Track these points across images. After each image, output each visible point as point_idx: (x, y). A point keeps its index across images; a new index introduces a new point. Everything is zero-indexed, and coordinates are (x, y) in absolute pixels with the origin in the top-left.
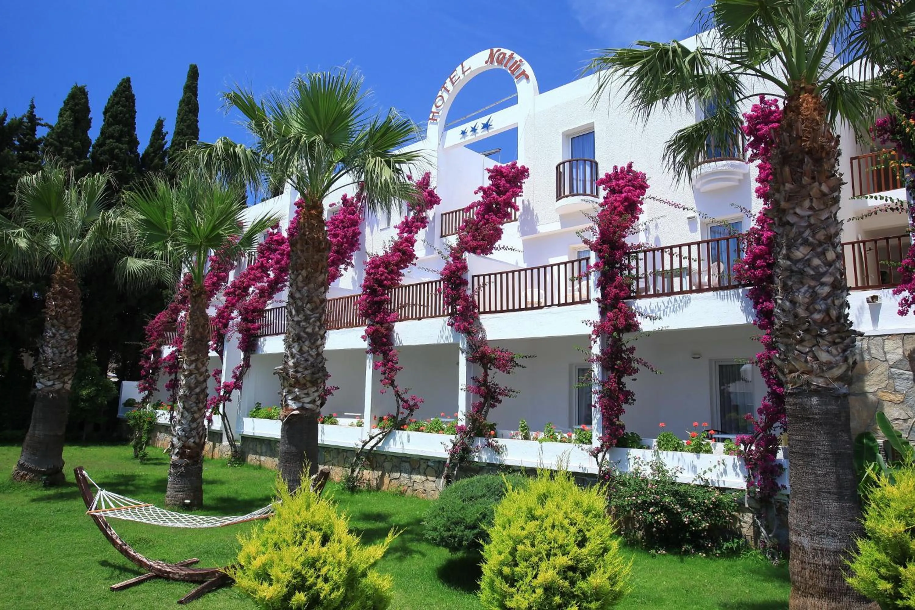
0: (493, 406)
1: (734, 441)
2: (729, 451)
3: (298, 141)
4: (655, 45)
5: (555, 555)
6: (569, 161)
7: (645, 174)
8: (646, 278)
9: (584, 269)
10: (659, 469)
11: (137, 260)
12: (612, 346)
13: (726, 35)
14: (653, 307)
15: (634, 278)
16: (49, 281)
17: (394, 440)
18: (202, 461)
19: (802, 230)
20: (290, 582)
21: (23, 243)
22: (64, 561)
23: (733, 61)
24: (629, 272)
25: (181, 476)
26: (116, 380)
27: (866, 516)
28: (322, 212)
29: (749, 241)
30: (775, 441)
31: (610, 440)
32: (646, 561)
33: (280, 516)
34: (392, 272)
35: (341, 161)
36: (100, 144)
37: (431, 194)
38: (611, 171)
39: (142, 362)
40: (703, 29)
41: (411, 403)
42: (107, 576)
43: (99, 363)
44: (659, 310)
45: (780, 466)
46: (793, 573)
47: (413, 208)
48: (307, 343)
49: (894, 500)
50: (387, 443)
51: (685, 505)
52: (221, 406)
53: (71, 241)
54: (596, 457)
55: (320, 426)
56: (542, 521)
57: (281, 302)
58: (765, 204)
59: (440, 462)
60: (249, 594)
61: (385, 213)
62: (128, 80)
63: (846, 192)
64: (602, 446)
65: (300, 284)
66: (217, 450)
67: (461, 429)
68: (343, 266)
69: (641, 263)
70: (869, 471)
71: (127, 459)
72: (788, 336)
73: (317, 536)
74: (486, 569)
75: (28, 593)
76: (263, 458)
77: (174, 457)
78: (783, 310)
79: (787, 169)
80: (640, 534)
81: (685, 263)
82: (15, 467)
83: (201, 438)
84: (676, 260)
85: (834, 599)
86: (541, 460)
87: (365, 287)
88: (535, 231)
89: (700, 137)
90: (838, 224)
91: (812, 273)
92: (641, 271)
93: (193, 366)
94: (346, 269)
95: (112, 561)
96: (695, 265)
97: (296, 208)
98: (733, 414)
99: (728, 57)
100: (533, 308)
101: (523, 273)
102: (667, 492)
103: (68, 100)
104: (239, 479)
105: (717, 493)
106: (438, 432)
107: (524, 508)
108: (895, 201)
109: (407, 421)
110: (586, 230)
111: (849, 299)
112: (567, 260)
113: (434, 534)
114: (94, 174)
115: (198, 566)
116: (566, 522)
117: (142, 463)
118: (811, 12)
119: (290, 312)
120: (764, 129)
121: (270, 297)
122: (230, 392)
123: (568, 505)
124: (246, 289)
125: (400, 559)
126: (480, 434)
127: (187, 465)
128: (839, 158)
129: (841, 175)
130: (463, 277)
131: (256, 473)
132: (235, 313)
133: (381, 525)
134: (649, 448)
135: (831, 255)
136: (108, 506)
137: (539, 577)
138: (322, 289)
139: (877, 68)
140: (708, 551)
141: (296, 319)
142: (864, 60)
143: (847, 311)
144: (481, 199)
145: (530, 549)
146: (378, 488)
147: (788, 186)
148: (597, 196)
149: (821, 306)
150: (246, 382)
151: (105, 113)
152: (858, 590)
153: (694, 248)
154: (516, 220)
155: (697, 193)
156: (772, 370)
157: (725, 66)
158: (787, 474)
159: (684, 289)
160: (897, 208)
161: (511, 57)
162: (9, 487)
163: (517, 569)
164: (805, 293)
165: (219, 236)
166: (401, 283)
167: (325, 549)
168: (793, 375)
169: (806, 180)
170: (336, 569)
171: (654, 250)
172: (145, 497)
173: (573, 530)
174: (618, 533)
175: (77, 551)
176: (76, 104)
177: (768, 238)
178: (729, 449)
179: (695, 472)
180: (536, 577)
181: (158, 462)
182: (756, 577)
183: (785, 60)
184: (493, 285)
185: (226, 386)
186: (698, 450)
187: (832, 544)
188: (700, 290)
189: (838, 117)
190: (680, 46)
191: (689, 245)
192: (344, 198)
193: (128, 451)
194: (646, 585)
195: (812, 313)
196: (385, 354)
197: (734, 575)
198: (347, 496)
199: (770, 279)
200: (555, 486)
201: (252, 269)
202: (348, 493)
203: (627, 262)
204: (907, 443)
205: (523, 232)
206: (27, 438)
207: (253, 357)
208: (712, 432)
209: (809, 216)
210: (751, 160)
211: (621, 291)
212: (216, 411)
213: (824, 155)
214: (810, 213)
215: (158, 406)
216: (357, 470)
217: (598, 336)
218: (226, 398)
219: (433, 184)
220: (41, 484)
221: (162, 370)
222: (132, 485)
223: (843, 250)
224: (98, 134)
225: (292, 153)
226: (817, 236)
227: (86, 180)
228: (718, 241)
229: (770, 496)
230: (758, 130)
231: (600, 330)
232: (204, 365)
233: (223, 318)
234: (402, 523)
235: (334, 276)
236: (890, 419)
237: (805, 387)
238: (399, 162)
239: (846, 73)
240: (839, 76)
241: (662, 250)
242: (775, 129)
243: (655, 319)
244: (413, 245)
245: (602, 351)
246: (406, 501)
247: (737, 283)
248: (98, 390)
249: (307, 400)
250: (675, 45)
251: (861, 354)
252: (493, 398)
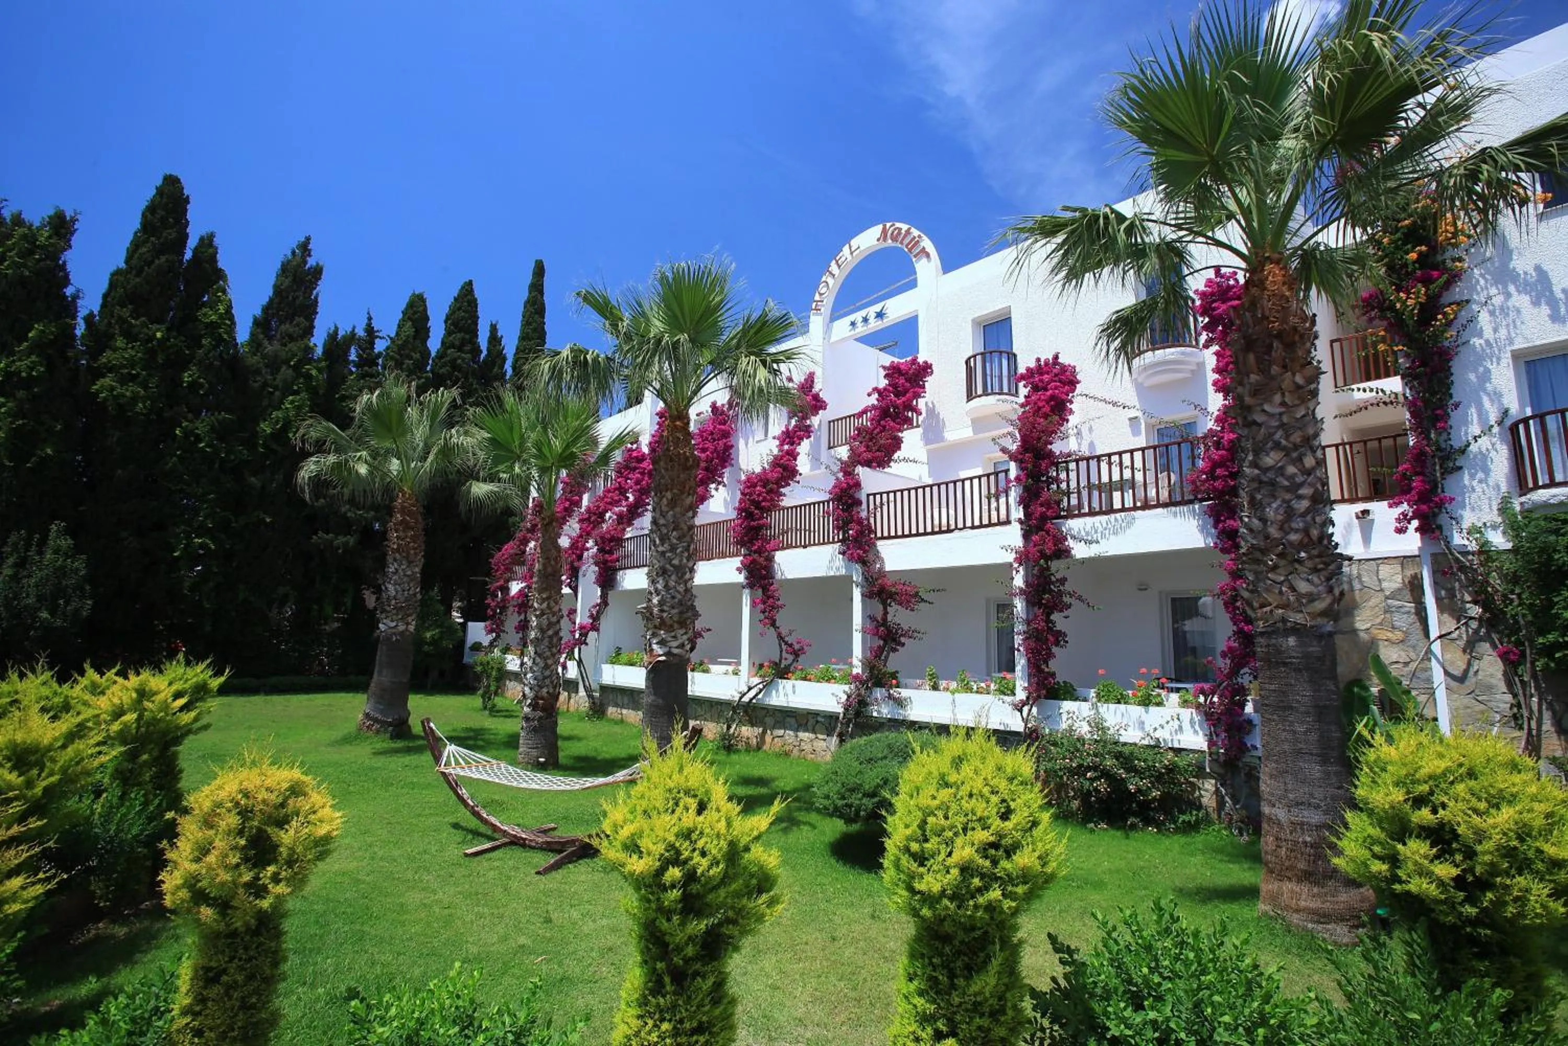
0: (894, 650)
1: (1192, 691)
2: (1185, 703)
3: (659, 341)
4: (1083, 210)
5: (973, 829)
6: (982, 354)
7: (1074, 367)
8: (1079, 493)
9: (1002, 484)
10: (1098, 725)
11: (481, 485)
12: (1038, 577)
13: (1169, 197)
14: (1088, 528)
15: (1064, 493)
16: (390, 511)
17: (777, 691)
18: (557, 714)
19: (1272, 431)
20: (662, 855)
21: (363, 470)
22: (414, 821)
23: (1179, 227)
24: (1058, 487)
25: (535, 730)
26: (461, 620)
27: (1357, 783)
28: (688, 423)
29: (1206, 445)
30: (1242, 691)
31: (1037, 690)
32: (1083, 837)
33: (649, 779)
34: (771, 491)
35: (710, 363)
36: (441, 355)
37: (816, 397)
38: (1032, 364)
39: (489, 601)
40: (1142, 189)
41: (797, 647)
42: (460, 840)
43: (442, 602)
44: (1096, 532)
45: (1250, 722)
46: (1266, 853)
47: (795, 415)
48: (673, 577)
49: (1391, 762)
50: (768, 694)
51: (1131, 769)
52: (576, 650)
53: (413, 465)
54: (1021, 711)
55: (690, 674)
56: (958, 789)
57: (643, 529)
58: (1225, 399)
59: (832, 718)
60: (616, 867)
61: (762, 421)
62: (470, 283)
63: (1326, 383)
64: (1028, 698)
65: (664, 508)
66: (572, 701)
67: (856, 678)
68: (713, 486)
69: (1073, 475)
70: (1360, 727)
71: (474, 710)
72: (1257, 562)
73: (693, 804)
74: (889, 844)
75: (380, 853)
76: (625, 711)
77: (526, 709)
78: (1251, 530)
79: (1251, 357)
80: (1075, 804)
81: (1127, 474)
82: (361, 716)
83: (555, 687)
84: (1116, 470)
85: (1317, 883)
86: (955, 715)
87: (740, 510)
88: (942, 439)
89: (1141, 320)
90: (1317, 423)
91: (1286, 483)
92: (1073, 484)
93: (545, 605)
94: (717, 489)
95: (464, 824)
96: (1139, 476)
97: (657, 419)
98: (1190, 659)
99: (1173, 222)
100: (941, 532)
101: (928, 490)
102: (1109, 753)
103: (406, 309)
104: (598, 735)
105: (1170, 755)
106: (828, 681)
107: (936, 773)
108: (1388, 393)
109: (792, 668)
110: (1004, 436)
111: (1334, 515)
112: (981, 473)
113: (826, 802)
114: (438, 390)
115: (556, 833)
116: (986, 790)
117: (491, 715)
118: (1274, 167)
119: (653, 541)
120: (1221, 308)
121: (630, 524)
122: (586, 635)
123: (988, 770)
124: (601, 515)
125: (785, 831)
126: (879, 683)
127: (540, 718)
128: (1316, 342)
129: (1319, 362)
130: (857, 496)
131: (617, 729)
132: (590, 543)
133: (764, 790)
134: (1085, 700)
135: (1309, 462)
136: (457, 763)
137: (954, 855)
138: (690, 514)
139: (1358, 231)
140: (1159, 825)
141: (661, 549)
142: (1343, 221)
143: (1331, 530)
144: (876, 403)
145: (943, 822)
146: (759, 747)
147: (1254, 378)
148: (1016, 394)
149: (1298, 524)
150: (604, 623)
151: (446, 322)
152: (1347, 873)
153: (1138, 456)
154: (918, 426)
155: (1140, 389)
156: (1238, 604)
157: (1170, 234)
158: (1258, 730)
159: (1127, 506)
160: (1391, 401)
161: (908, 232)
162: (356, 738)
163: (927, 845)
164: (1277, 509)
165: (573, 456)
166: (783, 504)
167: (701, 818)
168: (1265, 610)
169: (1275, 369)
170: (715, 842)
171: (1088, 459)
172: (495, 753)
173: (995, 799)
174: (1049, 804)
175: (427, 811)
176: (415, 313)
177: (1231, 441)
178: (1185, 701)
179: (1143, 729)
180: (950, 854)
181: (508, 714)
182: (1219, 857)
183: (1243, 222)
184: (892, 505)
185: (582, 628)
186: (1146, 702)
187: (1315, 818)
188: (1146, 506)
189: (1313, 292)
190: (1113, 211)
191: (1132, 452)
192: (714, 406)
193: (476, 701)
194: (1084, 866)
195: (1287, 533)
196: (765, 589)
197: (1192, 855)
198: (722, 756)
199: (1234, 492)
200: (972, 747)
201: (609, 491)
202: (723, 752)
203: (1055, 474)
204: (1408, 692)
205: (927, 440)
206: (372, 685)
207: (611, 594)
208: (1163, 680)
209: (1281, 414)
210: (1206, 346)
211: (1048, 509)
212: (570, 656)
213: (1297, 338)
214: (1283, 410)
215: (506, 650)
216: (734, 726)
217: (1021, 564)
218: (582, 642)
219: (817, 387)
220: (388, 735)
221: (511, 609)
222: (482, 740)
223: (1324, 454)
224: (439, 346)
225: (653, 356)
226: (1292, 439)
227: (430, 397)
228: (1167, 446)
229: (1238, 759)
230: (1214, 309)
231: (1023, 557)
232: (556, 603)
233: (577, 548)
234: (788, 789)
235: (703, 498)
236: (1387, 662)
237: (1280, 625)
238: (778, 362)
239: (1320, 238)
240: (1312, 242)
241: (1099, 458)
242: (1234, 308)
243: (1091, 542)
244: (795, 459)
245: (1026, 582)
246: (792, 763)
247: (1192, 497)
248: (441, 632)
249: (675, 644)
250: (1107, 210)
251: (1350, 583)
252: (894, 640)
